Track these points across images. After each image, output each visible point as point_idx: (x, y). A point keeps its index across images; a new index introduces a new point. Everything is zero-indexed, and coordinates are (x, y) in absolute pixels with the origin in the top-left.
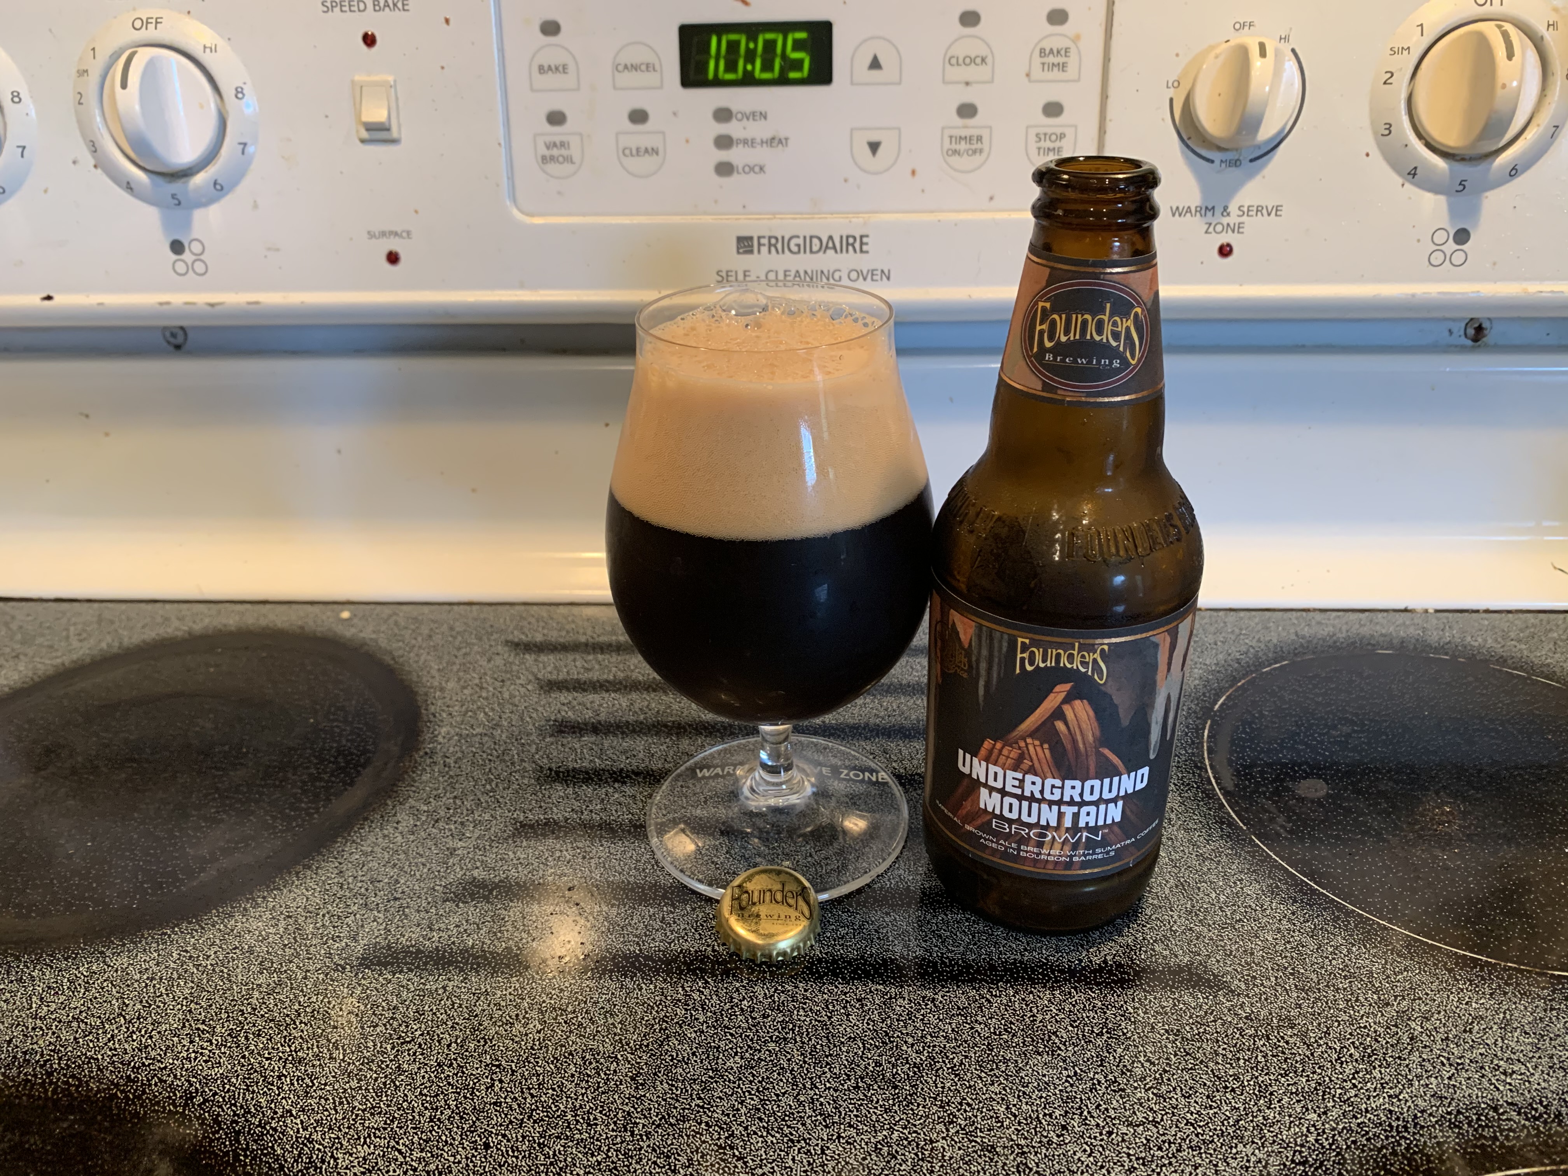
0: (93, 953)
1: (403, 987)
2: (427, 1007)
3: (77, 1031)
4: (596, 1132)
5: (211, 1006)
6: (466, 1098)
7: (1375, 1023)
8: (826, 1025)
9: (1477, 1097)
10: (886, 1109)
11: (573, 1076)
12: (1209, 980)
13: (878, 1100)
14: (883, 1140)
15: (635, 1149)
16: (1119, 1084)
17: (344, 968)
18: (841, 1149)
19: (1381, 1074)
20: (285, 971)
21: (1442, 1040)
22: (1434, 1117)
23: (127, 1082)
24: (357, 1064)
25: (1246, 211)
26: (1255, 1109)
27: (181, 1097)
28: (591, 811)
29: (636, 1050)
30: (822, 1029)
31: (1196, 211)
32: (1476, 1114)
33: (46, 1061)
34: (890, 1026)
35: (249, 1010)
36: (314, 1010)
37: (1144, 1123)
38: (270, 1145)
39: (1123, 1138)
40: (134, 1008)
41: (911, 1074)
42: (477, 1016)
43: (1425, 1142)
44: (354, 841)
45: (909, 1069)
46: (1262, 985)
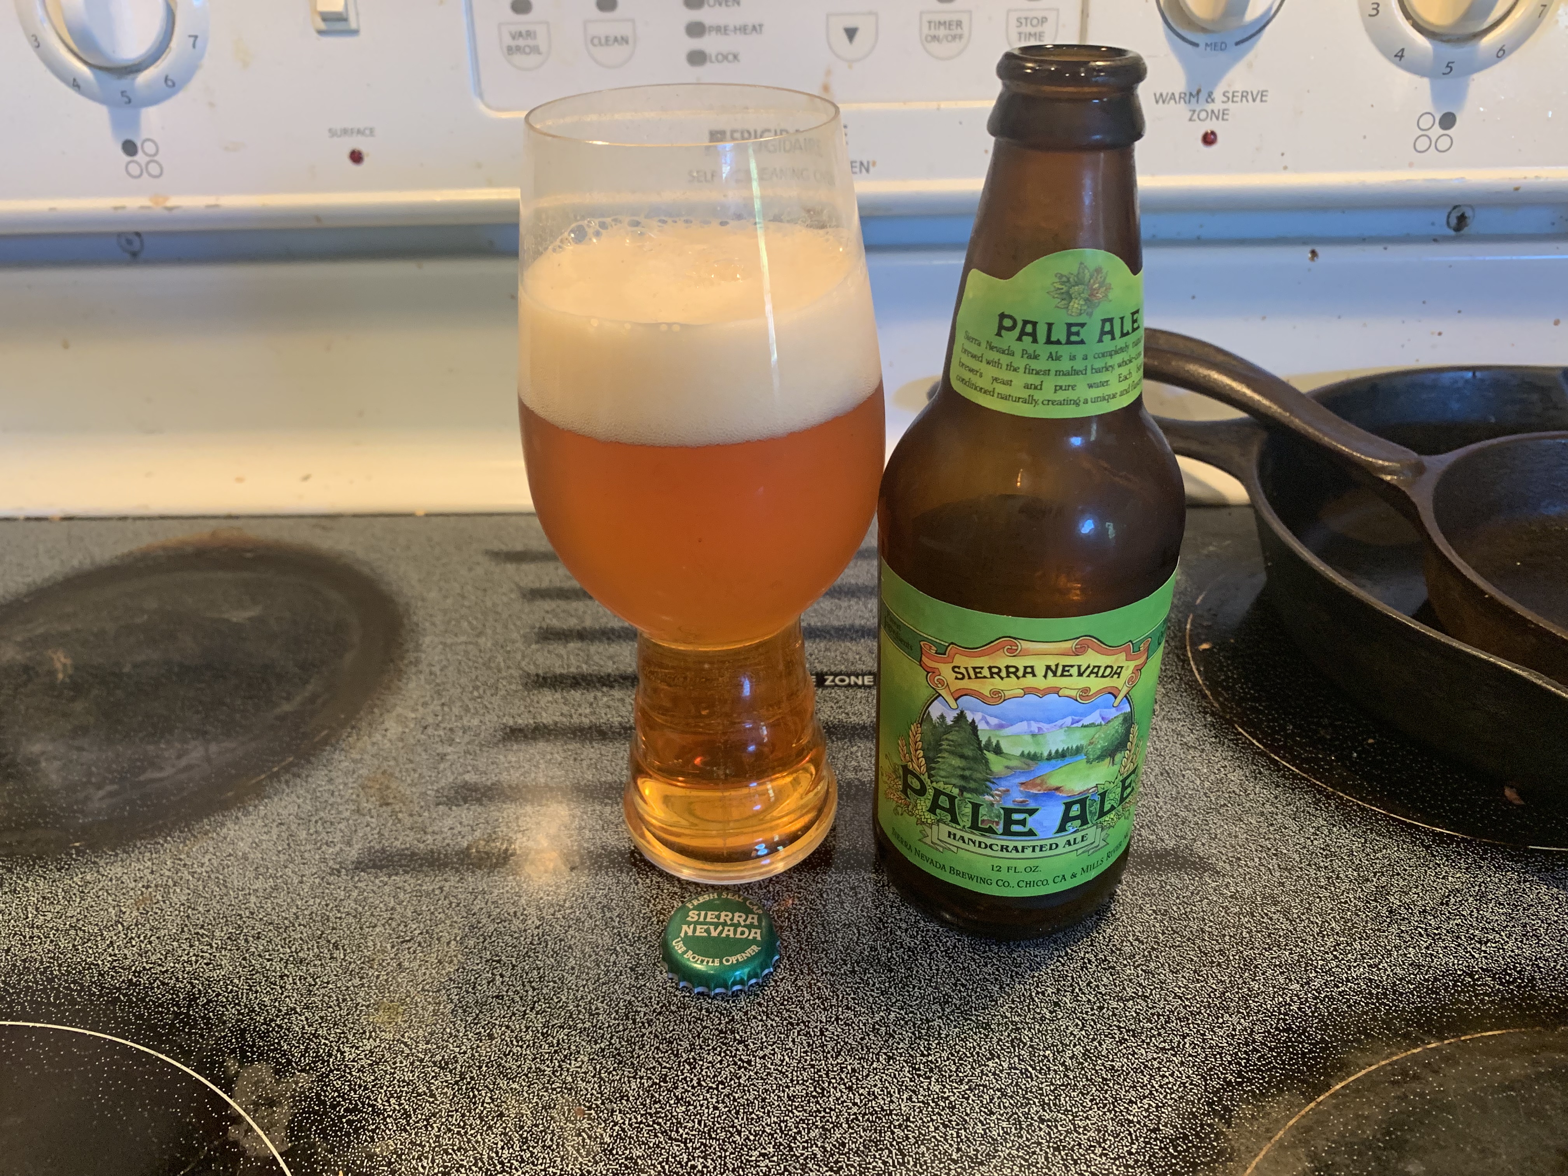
0: (86, 863)
1: (399, 888)
2: (424, 907)
3: (75, 939)
4: (598, 1021)
5: (208, 911)
6: (468, 992)
7: (1355, 898)
8: (821, 913)
9: (1454, 965)
10: (882, 992)
11: (573, 968)
12: (1194, 863)
13: (874, 983)
14: (880, 1020)
15: (637, 1036)
16: (1109, 962)
17: (339, 872)
18: (839, 1030)
19: (1361, 945)
20: (281, 876)
21: (1420, 912)
22: (1412, 984)
23: (129, 986)
24: (359, 962)
25: (1230, 97)
26: (1240, 981)
27: (184, 999)
28: (580, 715)
29: (634, 942)
30: (818, 917)
31: (1180, 98)
32: (1453, 980)
33: (46, 969)
34: (884, 913)
35: (247, 914)
36: (312, 913)
37: (1134, 998)
38: (276, 1041)
39: (1113, 1012)
40: (131, 915)
41: (906, 957)
42: (474, 915)
43: (1404, 1008)
44: (343, 750)
45: (904, 953)
46: (1246, 865)
